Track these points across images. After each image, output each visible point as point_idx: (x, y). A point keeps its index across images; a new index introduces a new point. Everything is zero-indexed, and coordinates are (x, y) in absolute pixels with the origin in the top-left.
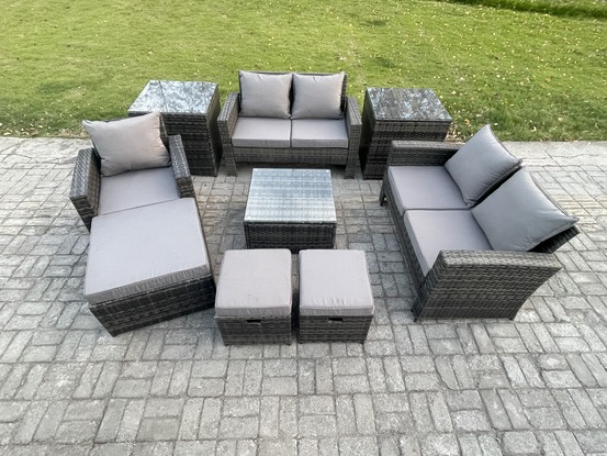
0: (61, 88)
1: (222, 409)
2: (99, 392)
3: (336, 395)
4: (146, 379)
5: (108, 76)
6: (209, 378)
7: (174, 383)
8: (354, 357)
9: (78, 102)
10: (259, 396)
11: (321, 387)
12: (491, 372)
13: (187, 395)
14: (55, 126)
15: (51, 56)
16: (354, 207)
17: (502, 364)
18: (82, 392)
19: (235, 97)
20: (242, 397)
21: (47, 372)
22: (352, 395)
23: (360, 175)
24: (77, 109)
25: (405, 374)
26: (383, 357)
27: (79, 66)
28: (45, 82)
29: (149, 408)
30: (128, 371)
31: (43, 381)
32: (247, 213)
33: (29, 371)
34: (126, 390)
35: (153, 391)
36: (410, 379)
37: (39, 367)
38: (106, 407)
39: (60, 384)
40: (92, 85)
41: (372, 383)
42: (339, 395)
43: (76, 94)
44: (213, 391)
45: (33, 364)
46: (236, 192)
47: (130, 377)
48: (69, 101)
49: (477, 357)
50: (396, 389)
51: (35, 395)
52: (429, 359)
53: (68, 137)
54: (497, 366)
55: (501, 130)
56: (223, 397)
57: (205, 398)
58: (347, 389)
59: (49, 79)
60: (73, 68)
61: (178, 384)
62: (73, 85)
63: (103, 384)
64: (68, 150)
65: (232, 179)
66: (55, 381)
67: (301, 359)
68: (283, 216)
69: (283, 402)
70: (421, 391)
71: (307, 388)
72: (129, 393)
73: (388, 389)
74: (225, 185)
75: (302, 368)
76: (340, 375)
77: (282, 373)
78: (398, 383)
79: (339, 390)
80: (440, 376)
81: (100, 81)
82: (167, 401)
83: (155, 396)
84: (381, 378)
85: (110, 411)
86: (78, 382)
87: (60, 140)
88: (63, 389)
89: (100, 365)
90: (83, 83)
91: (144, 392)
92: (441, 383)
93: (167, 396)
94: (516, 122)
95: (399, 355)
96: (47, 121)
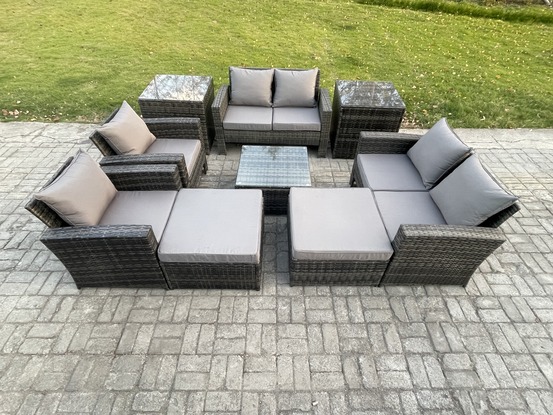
0: (75, 82)
1: (215, 333)
2: (117, 317)
3: (307, 324)
4: (155, 309)
5: (116, 72)
6: (205, 310)
7: (177, 312)
8: (323, 296)
9: (92, 94)
10: (246, 324)
11: (295, 318)
12: (436, 310)
13: (188, 322)
14: (73, 113)
15: (67, 56)
16: (325, 180)
17: (446, 304)
18: (104, 317)
19: (226, 89)
20: (232, 323)
21: (76, 302)
22: (321, 324)
23: (330, 155)
24: (90, 100)
25: (364, 310)
26: (347, 297)
27: (92, 63)
28: (63, 77)
29: (157, 330)
30: (140, 304)
31: (73, 309)
32: (238, 179)
33: (62, 301)
34: (138, 317)
35: (160, 318)
36: (368, 314)
37: (69, 298)
38: (124, 329)
39: (87, 311)
40: (102, 80)
41: (338, 316)
42: (310, 324)
43: (90, 87)
44: (209, 319)
45: (64, 297)
46: (225, 167)
47: (142, 308)
48: (84, 93)
49: (425, 298)
50: (357, 321)
51: (67, 319)
52: (385, 299)
53: (84, 123)
54: (441, 305)
55: (454, 119)
56: (217, 324)
57: (202, 324)
58: (317, 319)
59: (67, 75)
60: (86, 65)
61: (181, 313)
62: (87, 80)
63: (120, 312)
64: (84, 133)
65: (222, 157)
66: (82, 309)
67: (279, 296)
68: (267, 182)
69: (265, 329)
70: (377, 323)
71: (285, 318)
72: (141, 319)
73: (351, 321)
74: (216, 162)
75: (280, 304)
76: (311, 309)
77: (264, 306)
78: (359, 317)
79: (310, 321)
80: (393, 312)
81: (110, 77)
82: (172, 326)
83: (162, 322)
84: (344, 313)
85: (127, 332)
86: (101, 311)
87: (77, 125)
88: (89, 315)
89: (118, 298)
90: (95, 78)
91: (154, 319)
92: (394, 316)
93: (171, 322)
94: (468, 112)
95: (360, 295)
96: (66, 110)
